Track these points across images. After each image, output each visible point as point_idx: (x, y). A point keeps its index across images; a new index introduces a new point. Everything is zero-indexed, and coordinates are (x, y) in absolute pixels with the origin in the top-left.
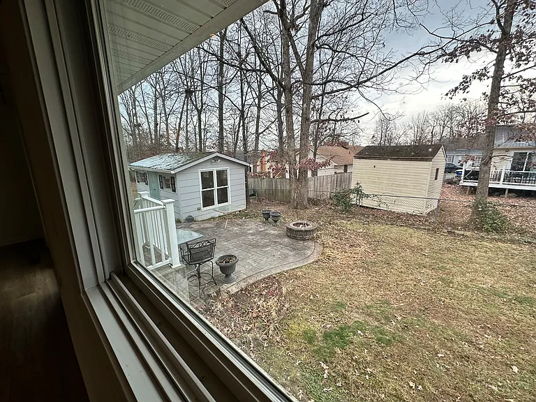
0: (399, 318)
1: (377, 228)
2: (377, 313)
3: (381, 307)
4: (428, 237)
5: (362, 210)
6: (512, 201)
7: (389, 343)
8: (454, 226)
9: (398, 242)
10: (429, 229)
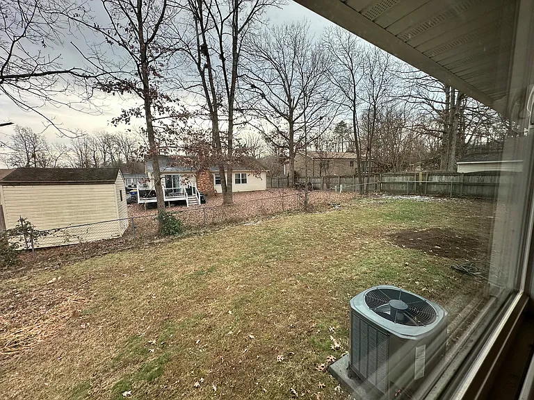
0: (154, 342)
1: (76, 268)
2: (132, 356)
3: (132, 346)
4: (135, 256)
5: (40, 255)
6: (174, 209)
7: (160, 372)
8: (151, 237)
9: (111, 271)
10: (132, 248)
